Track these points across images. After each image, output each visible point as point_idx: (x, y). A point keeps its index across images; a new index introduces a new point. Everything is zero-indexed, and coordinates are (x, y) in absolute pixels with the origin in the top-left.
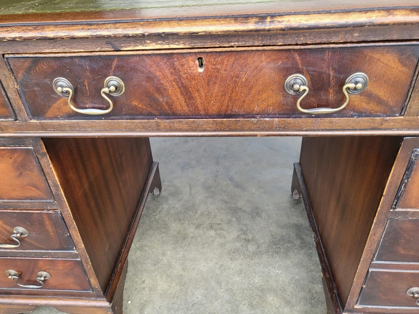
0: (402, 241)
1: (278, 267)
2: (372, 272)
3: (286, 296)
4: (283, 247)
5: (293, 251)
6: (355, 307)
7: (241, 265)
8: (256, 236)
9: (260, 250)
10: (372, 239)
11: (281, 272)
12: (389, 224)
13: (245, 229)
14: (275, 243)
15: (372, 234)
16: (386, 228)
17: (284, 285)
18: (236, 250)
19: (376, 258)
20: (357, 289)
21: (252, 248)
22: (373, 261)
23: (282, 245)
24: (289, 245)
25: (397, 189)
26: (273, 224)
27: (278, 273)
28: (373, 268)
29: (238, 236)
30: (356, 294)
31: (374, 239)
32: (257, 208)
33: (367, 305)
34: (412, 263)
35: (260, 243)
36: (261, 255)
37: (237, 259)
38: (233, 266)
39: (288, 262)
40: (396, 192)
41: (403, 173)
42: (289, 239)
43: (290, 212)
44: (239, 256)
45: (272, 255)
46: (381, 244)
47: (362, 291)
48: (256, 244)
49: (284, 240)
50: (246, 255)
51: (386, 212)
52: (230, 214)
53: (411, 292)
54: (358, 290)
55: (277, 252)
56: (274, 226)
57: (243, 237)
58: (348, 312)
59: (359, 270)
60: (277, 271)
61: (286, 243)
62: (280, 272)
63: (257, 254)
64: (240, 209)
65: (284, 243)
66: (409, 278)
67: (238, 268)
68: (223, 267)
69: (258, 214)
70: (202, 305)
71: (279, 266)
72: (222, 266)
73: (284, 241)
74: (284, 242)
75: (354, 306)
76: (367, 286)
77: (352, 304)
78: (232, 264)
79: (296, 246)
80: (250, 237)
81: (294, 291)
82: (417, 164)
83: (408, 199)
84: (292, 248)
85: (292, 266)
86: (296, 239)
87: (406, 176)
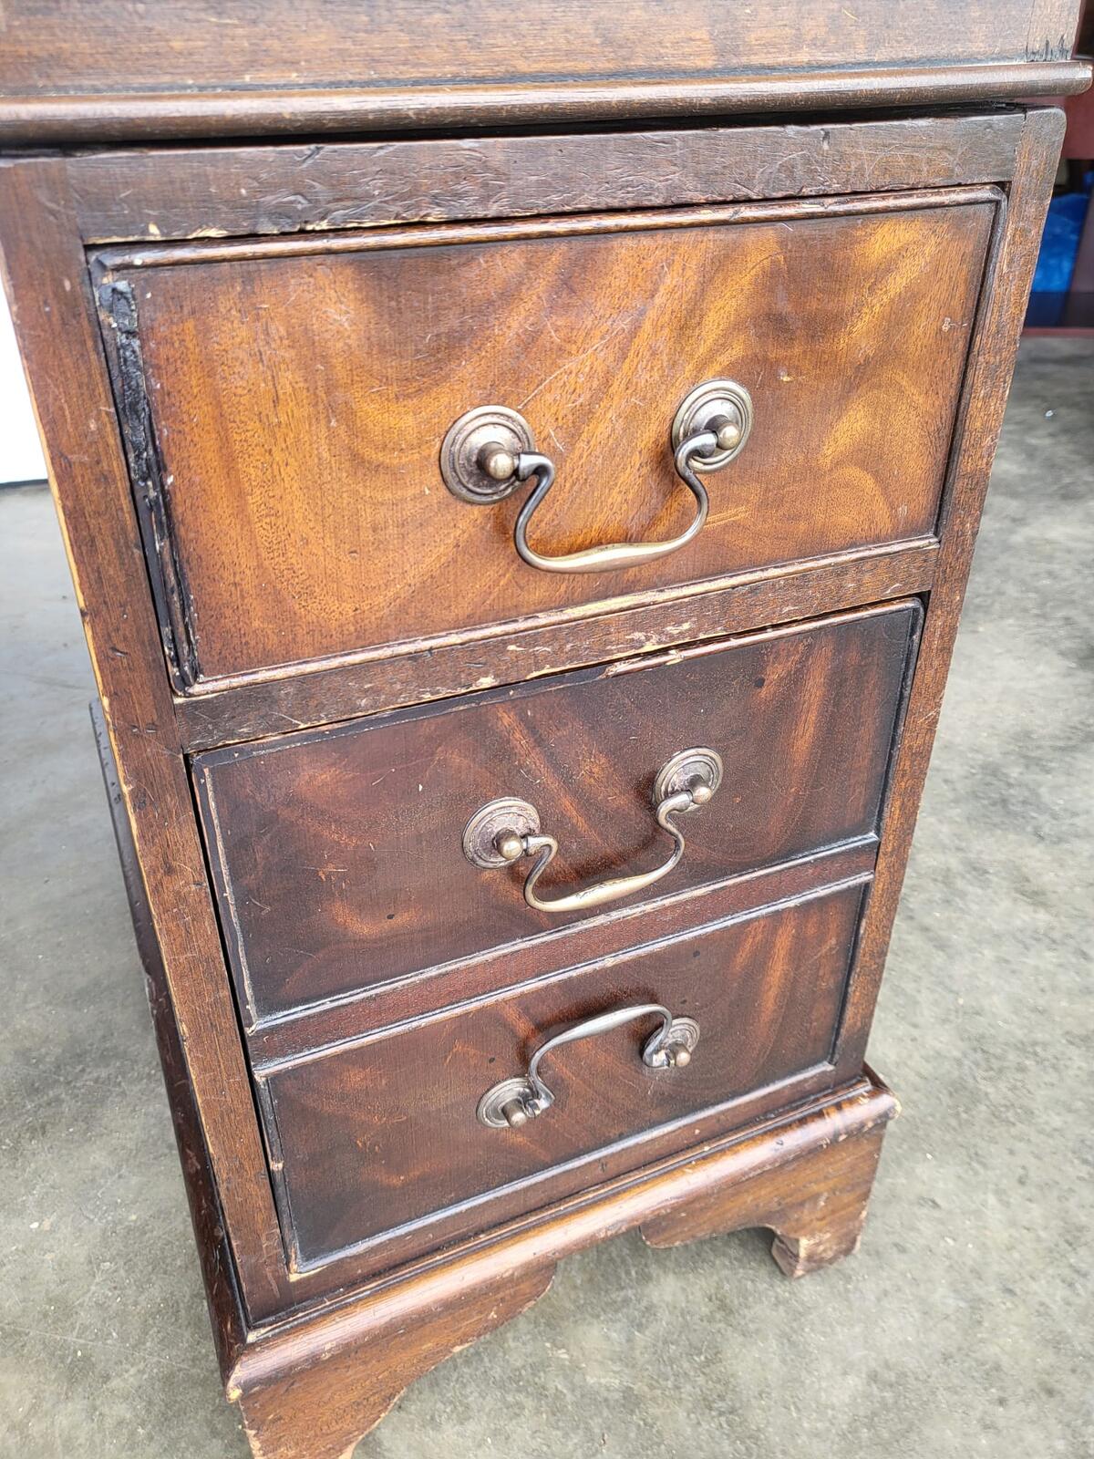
0: (331, 868)
1: (39, 1204)
2: (274, 1079)
3: (71, 1338)
4: (76, 1091)
5: (123, 1094)
6: (293, 1278)
10: (168, 897)
11: (52, 1225)
12: (215, 791)
14: (37, 1085)
15: (153, 871)
16: (216, 822)
17: (64, 1282)
19: (257, 1001)
20: (251, 1187)
22: (250, 1025)
23: (69, 1083)
24: (104, 1073)
25: (137, 553)
26: (30, 997)
27: (39, 1232)
28: (270, 1059)
30: (259, 1218)
31: (181, 898)
33: (342, 1247)
34: (432, 972)
39: (98, 1157)
40: (142, 574)
41: (114, 441)
42: (108, 1045)
45: (14, 1149)
46: (240, 916)
47: (280, 1190)
49: (79, 1057)
51: (155, 717)
53: (495, 1110)
54: (259, 1194)
55: (43, 1127)
56: (37, 1008)
58: (272, 1319)
59: (204, 1092)
60: (35, 1225)
61: (88, 1070)
62: (47, 1225)
65: (83, 1071)
66: (458, 1047)
71: (47, 1193)
73: (80, 1063)
74: (81, 1067)
75: (285, 1276)
76: (286, 1155)
77: (268, 1271)
81: (117, 1292)
82: (155, 361)
83: (228, 612)
84: (120, 1079)
85: (112, 1168)
86: (139, 1031)
87: (138, 457)
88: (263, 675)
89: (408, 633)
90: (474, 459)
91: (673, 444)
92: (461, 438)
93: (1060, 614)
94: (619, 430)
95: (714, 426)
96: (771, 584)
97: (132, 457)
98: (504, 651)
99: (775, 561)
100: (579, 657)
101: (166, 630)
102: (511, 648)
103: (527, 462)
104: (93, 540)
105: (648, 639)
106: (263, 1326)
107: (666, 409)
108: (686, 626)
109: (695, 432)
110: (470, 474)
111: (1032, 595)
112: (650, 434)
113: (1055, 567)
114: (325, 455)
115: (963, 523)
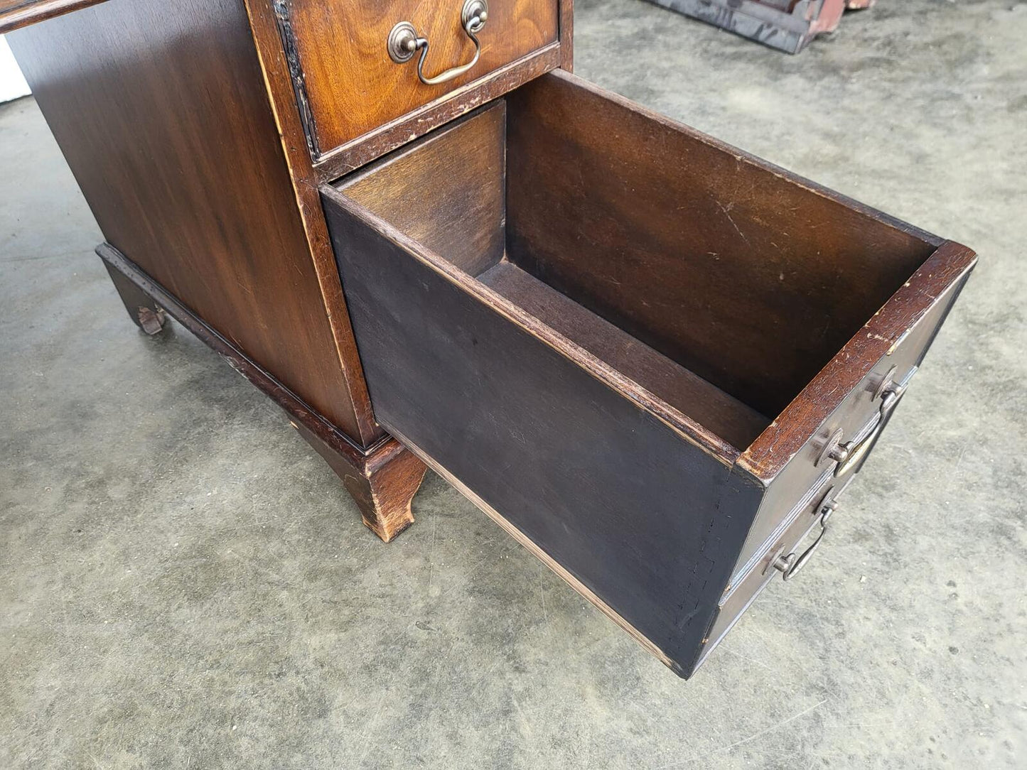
1: (205, 486)
3: (257, 523)
4: (192, 441)
5: (217, 434)
6: (377, 425)
7: (115, 542)
8: (115, 461)
9: (143, 481)
11: (218, 491)
13: (74, 465)
14: (168, 445)
17: (239, 507)
18: (83, 523)
20: (359, 382)
21: (117, 492)
23: (185, 439)
24: (200, 430)
25: (296, 108)
26: (135, 412)
27: (213, 496)
29: (68, 490)
30: (363, 396)
32: (73, 405)
35: (132, 469)
36: (151, 490)
37: (100, 537)
38: (97, 556)
39: (222, 461)
40: (298, 115)
41: (285, 63)
42: (194, 418)
43: (162, 366)
44: (99, 527)
45: (177, 472)
48: (124, 477)
49: (183, 428)
50: (114, 514)
51: (308, 175)
52: (8, 459)
54: (362, 384)
55: (185, 459)
56: (143, 415)
57: (81, 483)
58: (372, 444)
60: (209, 494)
61: (191, 431)
62: (215, 492)
63: (139, 494)
64: (30, 432)
65: (188, 432)
67: (113, 554)
68: (73, 579)
69: (84, 416)
70: (73, 693)
71: (206, 482)
72: (67, 578)
73: (185, 430)
74: (186, 431)
78: (91, 556)
79: (218, 421)
80: (99, 470)
81: (267, 503)
82: (295, 29)
83: (327, 125)
84: (211, 429)
85: (232, 462)
86: (207, 408)
87: (294, 68)
88: (341, 149)
89: (385, 121)
90: (400, 45)
91: (464, 25)
92: (394, 37)
93: (601, 77)
94: (444, 23)
95: (477, 13)
96: (504, 75)
97: (291, 68)
98: (417, 123)
99: (504, 64)
100: (442, 120)
101: (309, 137)
102: (419, 121)
103: (420, 42)
104: (282, 104)
105: (465, 107)
106: (370, 448)
107: (458, 10)
108: (477, 99)
109: (470, 18)
110: (399, 52)
111: (583, 70)
112: (455, 22)
113: (591, 51)
114: (351, 54)
115: (567, 34)
